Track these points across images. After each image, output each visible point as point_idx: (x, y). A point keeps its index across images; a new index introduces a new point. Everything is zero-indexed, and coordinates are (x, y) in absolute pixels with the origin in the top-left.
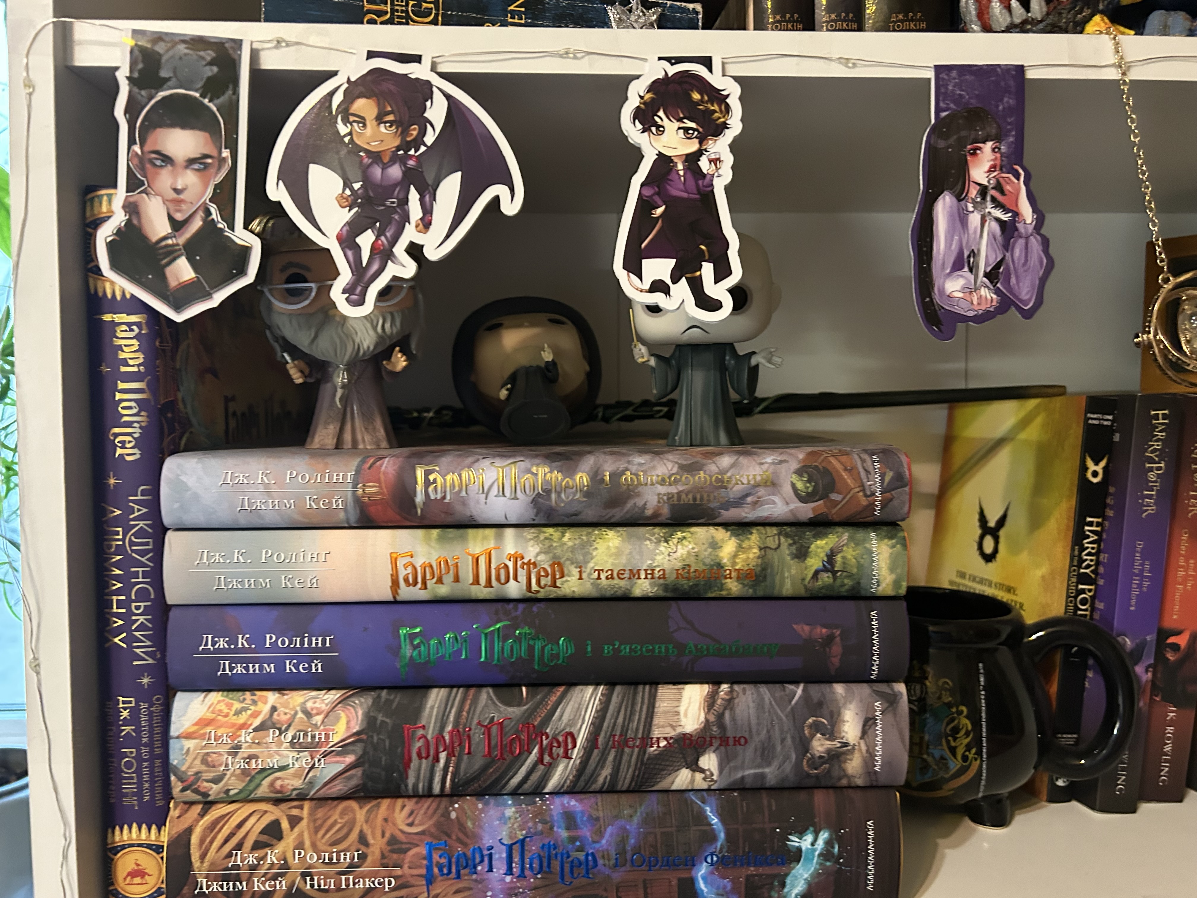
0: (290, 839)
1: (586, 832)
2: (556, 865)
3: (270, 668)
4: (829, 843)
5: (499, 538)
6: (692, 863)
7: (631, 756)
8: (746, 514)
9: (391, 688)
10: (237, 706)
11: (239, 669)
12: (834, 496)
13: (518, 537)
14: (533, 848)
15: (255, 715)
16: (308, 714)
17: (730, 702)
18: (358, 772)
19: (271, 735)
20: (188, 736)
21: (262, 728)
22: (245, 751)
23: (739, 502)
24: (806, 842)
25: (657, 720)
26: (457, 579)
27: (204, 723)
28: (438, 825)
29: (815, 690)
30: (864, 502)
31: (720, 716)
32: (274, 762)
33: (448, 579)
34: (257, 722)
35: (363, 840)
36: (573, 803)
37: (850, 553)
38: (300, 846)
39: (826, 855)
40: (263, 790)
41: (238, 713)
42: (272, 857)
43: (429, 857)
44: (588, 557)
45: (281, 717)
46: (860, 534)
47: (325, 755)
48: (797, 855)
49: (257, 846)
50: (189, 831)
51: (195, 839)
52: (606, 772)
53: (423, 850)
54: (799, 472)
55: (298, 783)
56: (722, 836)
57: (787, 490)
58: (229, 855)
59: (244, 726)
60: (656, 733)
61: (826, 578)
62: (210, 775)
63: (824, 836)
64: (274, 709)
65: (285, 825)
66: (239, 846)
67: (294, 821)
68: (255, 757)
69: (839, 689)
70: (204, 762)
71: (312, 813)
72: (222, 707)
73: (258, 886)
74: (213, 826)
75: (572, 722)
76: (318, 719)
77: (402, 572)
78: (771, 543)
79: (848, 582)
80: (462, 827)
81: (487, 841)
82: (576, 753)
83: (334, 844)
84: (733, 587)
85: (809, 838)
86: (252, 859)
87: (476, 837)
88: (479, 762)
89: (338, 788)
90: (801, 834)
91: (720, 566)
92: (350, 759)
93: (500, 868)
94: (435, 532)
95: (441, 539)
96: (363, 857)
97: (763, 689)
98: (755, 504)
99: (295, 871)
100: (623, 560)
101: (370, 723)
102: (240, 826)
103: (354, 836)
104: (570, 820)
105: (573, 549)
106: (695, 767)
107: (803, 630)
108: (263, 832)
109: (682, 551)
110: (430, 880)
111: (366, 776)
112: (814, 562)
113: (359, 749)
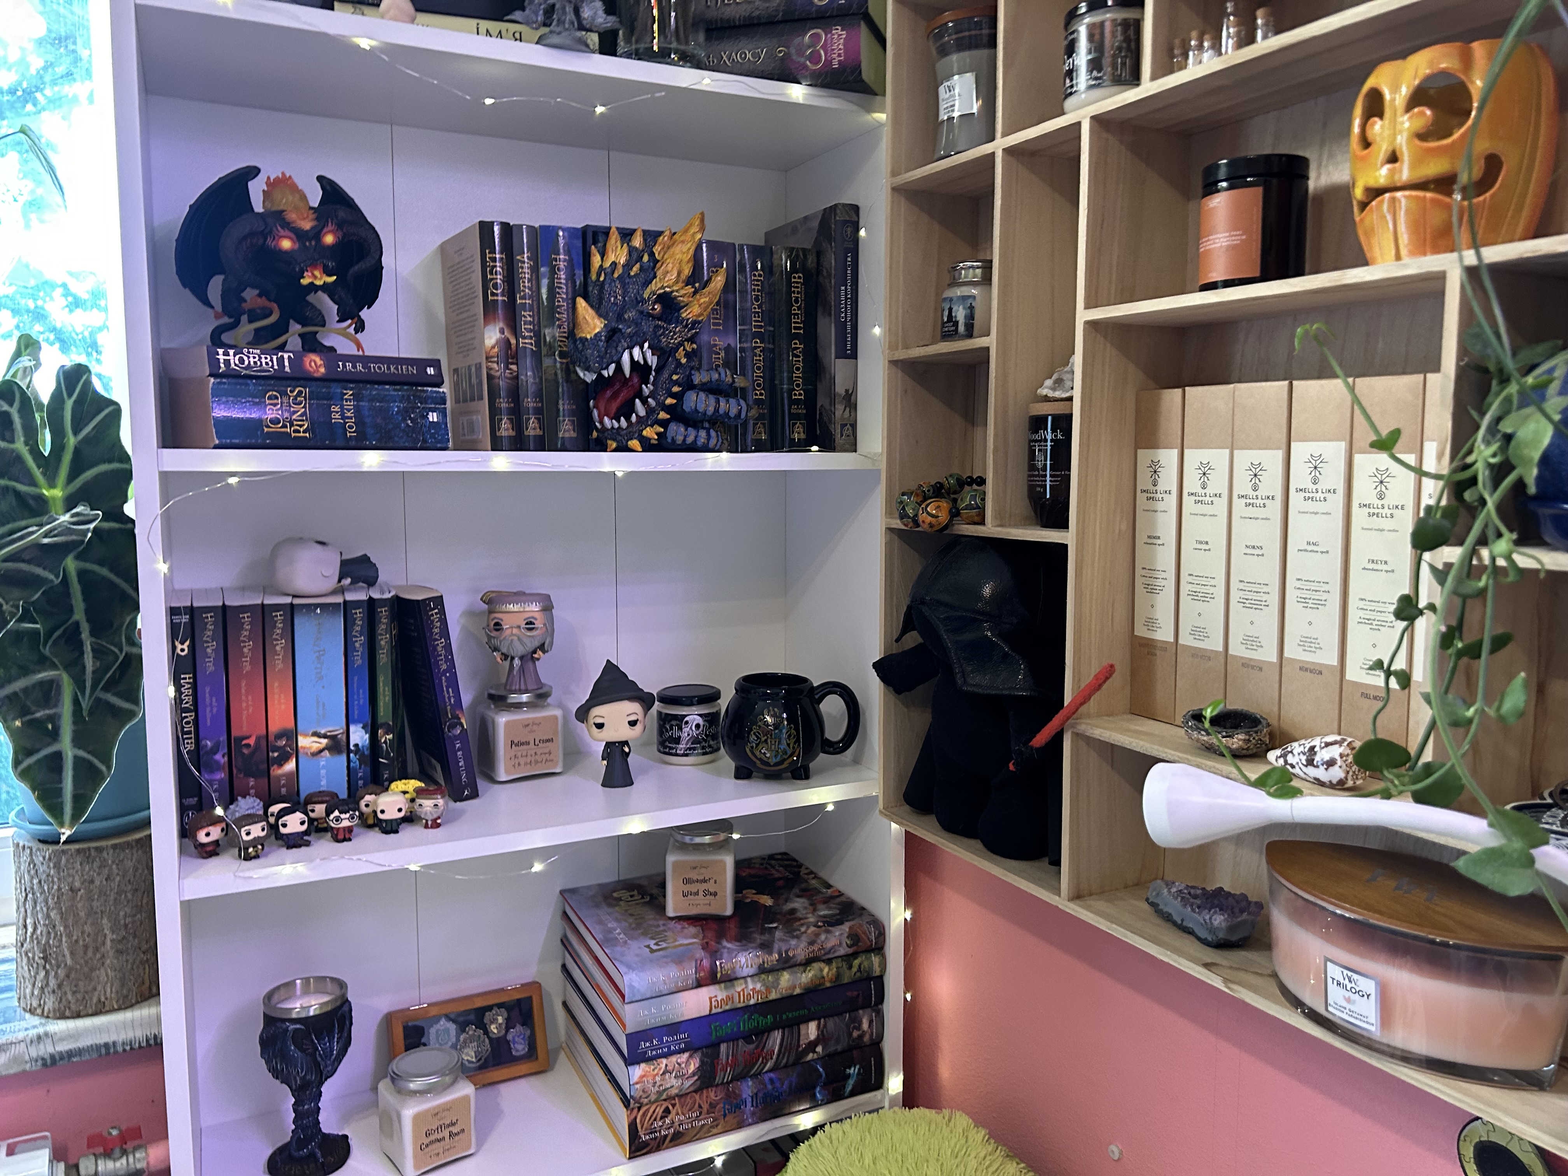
0: (673, 1112)
1: (778, 1085)
2: (769, 1100)
3: (666, 1050)
4: (859, 1069)
5: (746, 983)
6: (814, 1088)
7: (793, 1054)
8: (831, 956)
9: (706, 1047)
10: (652, 1067)
11: (654, 1053)
12: (860, 944)
13: (753, 981)
14: (760, 1095)
15: (660, 1069)
16: (679, 1064)
17: (825, 1026)
18: (699, 1082)
19: (667, 1075)
20: (637, 1083)
21: (664, 1073)
22: (658, 1084)
23: (829, 952)
24: (852, 1071)
25: (801, 1038)
26: (733, 1002)
27: (642, 1077)
28: (726, 1094)
29: (853, 1014)
30: (869, 944)
31: (822, 1032)
32: (668, 1086)
33: (730, 1003)
34: (661, 1072)
35: (700, 1106)
36: (772, 1075)
37: (866, 964)
38: (677, 1114)
39: (858, 1074)
40: (664, 1096)
41: (653, 1070)
42: (667, 1121)
43: (724, 1107)
44: (778, 984)
45: (670, 1068)
46: (868, 956)
47: (687, 1078)
48: (849, 1076)
49: (662, 1118)
50: (636, 1118)
51: (638, 1121)
52: (784, 1061)
53: (722, 1105)
54: (848, 937)
55: (676, 1091)
56: (824, 1075)
57: (845, 945)
58: (652, 1124)
59: (657, 1074)
60: (801, 1042)
61: (858, 974)
62: (644, 1096)
63: (858, 1067)
64: (666, 1065)
65: (671, 1107)
66: (655, 1120)
67: (674, 1106)
68: (662, 1085)
69: (861, 1012)
70: (643, 1091)
71: (679, 1101)
72: (647, 1069)
73: (663, 1133)
74: (644, 1114)
75: (773, 1046)
76: (683, 1065)
77: (713, 1004)
78: (840, 965)
79: (866, 974)
80: (734, 1092)
81: (744, 1096)
82: (774, 1057)
83: (689, 1110)
84: (828, 985)
85: (853, 1069)
86: (660, 1124)
87: (740, 1096)
88: (741, 1068)
89: (692, 1089)
90: (850, 1069)
91: (823, 977)
92: (696, 1078)
93: (749, 1104)
94: (723, 985)
95: (726, 988)
96: (700, 1113)
97: (836, 1018)
98: (835, 952)
99: (677, 1124)
100: (791, 983)
101: (702, 1062)
102: (654, 1112)
103: (697, 1105)
104: (772, 1081)
105: (773, 982)
106: (814, 1052)
107: (849, 994)
108: (663, 1112)
109: (810, 975)
110: (725, 1116)
111: (701, 1083)
112: (854, 969)
113: (699, 1073)
